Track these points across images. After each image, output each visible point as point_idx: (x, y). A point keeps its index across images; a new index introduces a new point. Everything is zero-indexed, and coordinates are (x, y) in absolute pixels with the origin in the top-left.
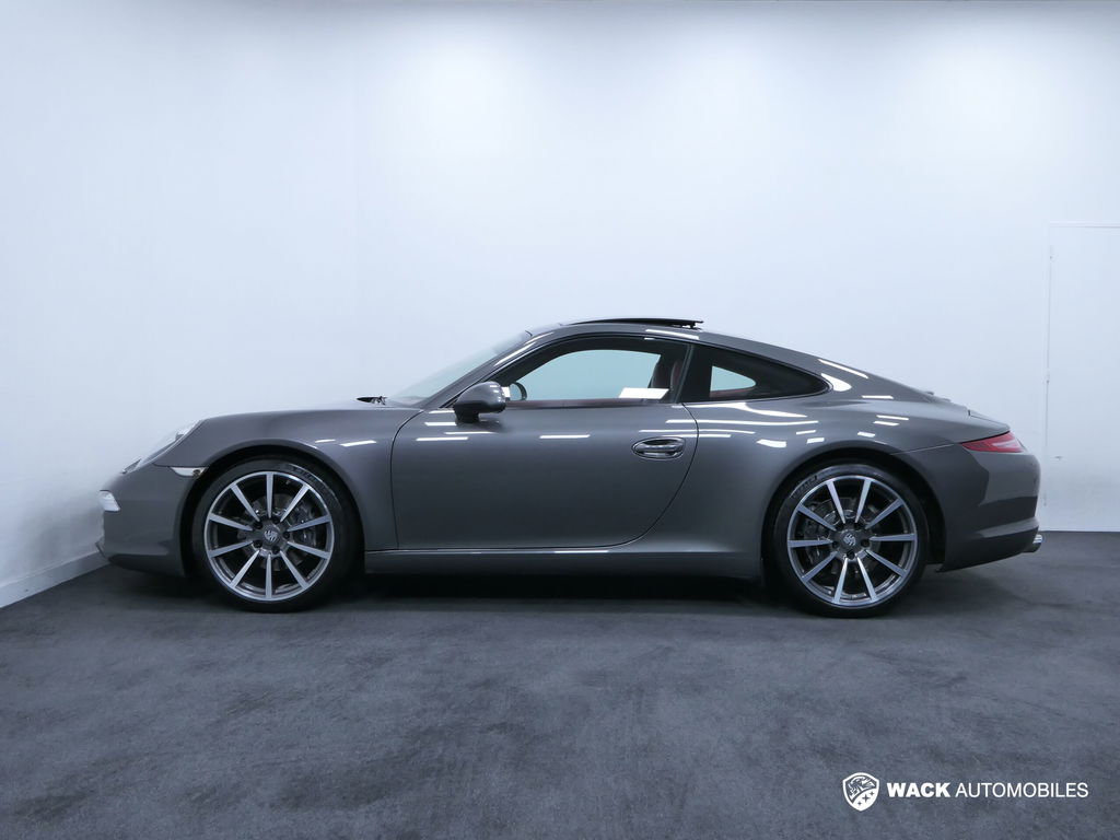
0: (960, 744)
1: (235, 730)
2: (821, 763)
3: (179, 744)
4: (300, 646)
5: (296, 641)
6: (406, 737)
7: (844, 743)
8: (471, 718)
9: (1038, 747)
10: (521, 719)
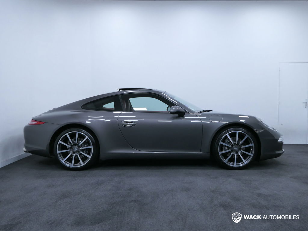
0: (259, 203)
1: (60, 204)
2: (223, 209)
3: (45, 208)
4: (78, 180)
5: (77, 178)
6: (108, 205)
7: (229, 203)
8: (126, 199)
9: (280, 203)
10: (140, 199)
